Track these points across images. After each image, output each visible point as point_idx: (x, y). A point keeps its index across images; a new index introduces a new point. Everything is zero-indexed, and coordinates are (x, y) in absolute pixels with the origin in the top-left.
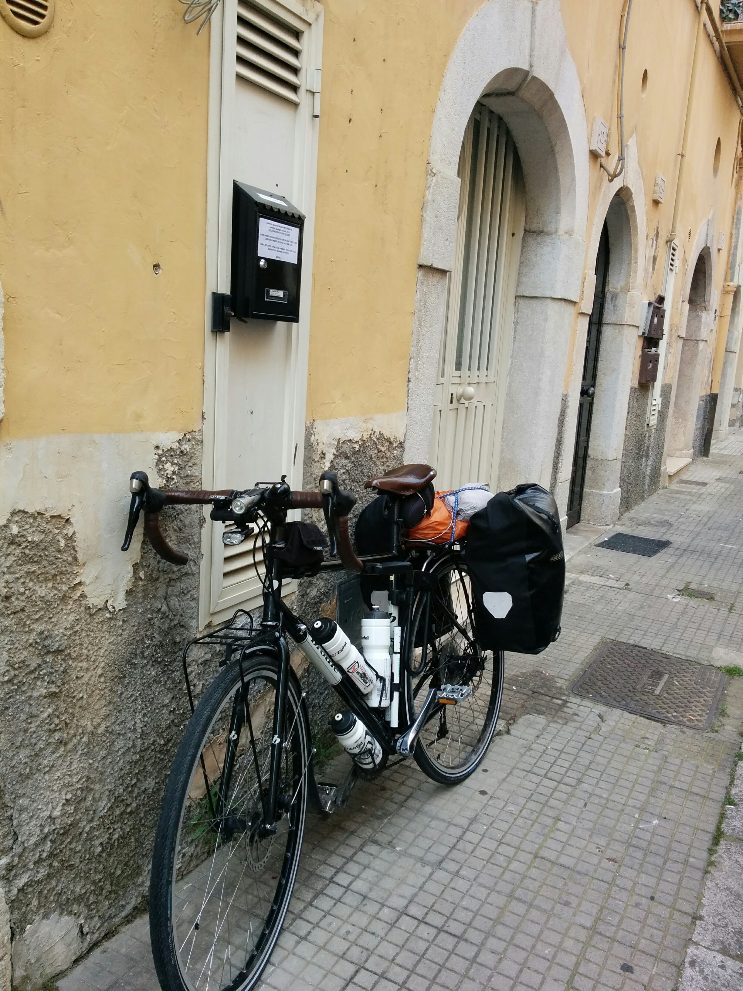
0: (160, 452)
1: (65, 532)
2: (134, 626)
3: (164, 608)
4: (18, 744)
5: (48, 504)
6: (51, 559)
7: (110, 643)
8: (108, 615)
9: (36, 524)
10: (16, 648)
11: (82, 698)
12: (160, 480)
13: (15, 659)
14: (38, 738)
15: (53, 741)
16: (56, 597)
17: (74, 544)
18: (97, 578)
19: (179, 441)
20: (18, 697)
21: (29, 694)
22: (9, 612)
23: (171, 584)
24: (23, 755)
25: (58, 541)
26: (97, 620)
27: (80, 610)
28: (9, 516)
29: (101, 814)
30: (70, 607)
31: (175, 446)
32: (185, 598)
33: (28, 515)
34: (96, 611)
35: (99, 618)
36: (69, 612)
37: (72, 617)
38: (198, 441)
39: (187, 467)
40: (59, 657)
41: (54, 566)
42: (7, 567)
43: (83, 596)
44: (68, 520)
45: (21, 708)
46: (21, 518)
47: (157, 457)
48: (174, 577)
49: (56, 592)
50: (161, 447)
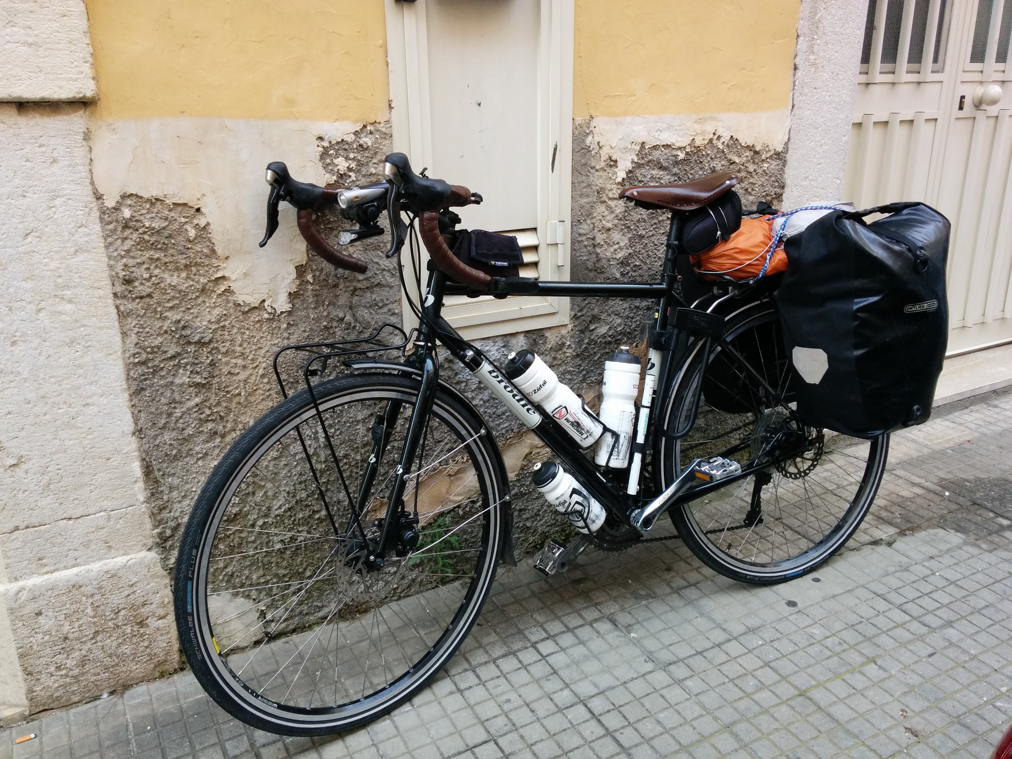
0: (326, 144)
1: (196, 222)
2: (304, 331)
3: (348, 318)
4: (161, 425)
5: (168, 191)
6: (179, 248)
7: (272, 344)
8: (266, 316)
9: (156, 210)
10: (148, 333)
11: (239, 394)
12: (328, 176)
13: (146, 343)
14: (186, 424)
15: (205, 430)
16: (193, 288)
17: (209, 235)
18: (246, 275)
19: (356, 133)
20: (156, 381)
21: (170, 379)
22: (133, 296)
23: (357, 293)
24: (167, 436)
25: (186, 230)
26: (252, 319)
27: (229, 305)
28: (118, 198)
29: (276, 512)
30: (213, 301)
31: (350, 138)
32: (380, 311)
33: (144, 200)
34: (249, 310)
35: (254, 317)
36: (213, 305)
37: (217, 311)
38: (385, 134)
39: (370, 164)
40: (205, 349)
41: (185, 256)
42: (125, 251)
43: (228, 291)
44: (198, 210)
45: (161, 391)
46: (135, 203)
47: (321, 149)
48: (359, 285)
49: (192, 283)
50: (326, 138)
